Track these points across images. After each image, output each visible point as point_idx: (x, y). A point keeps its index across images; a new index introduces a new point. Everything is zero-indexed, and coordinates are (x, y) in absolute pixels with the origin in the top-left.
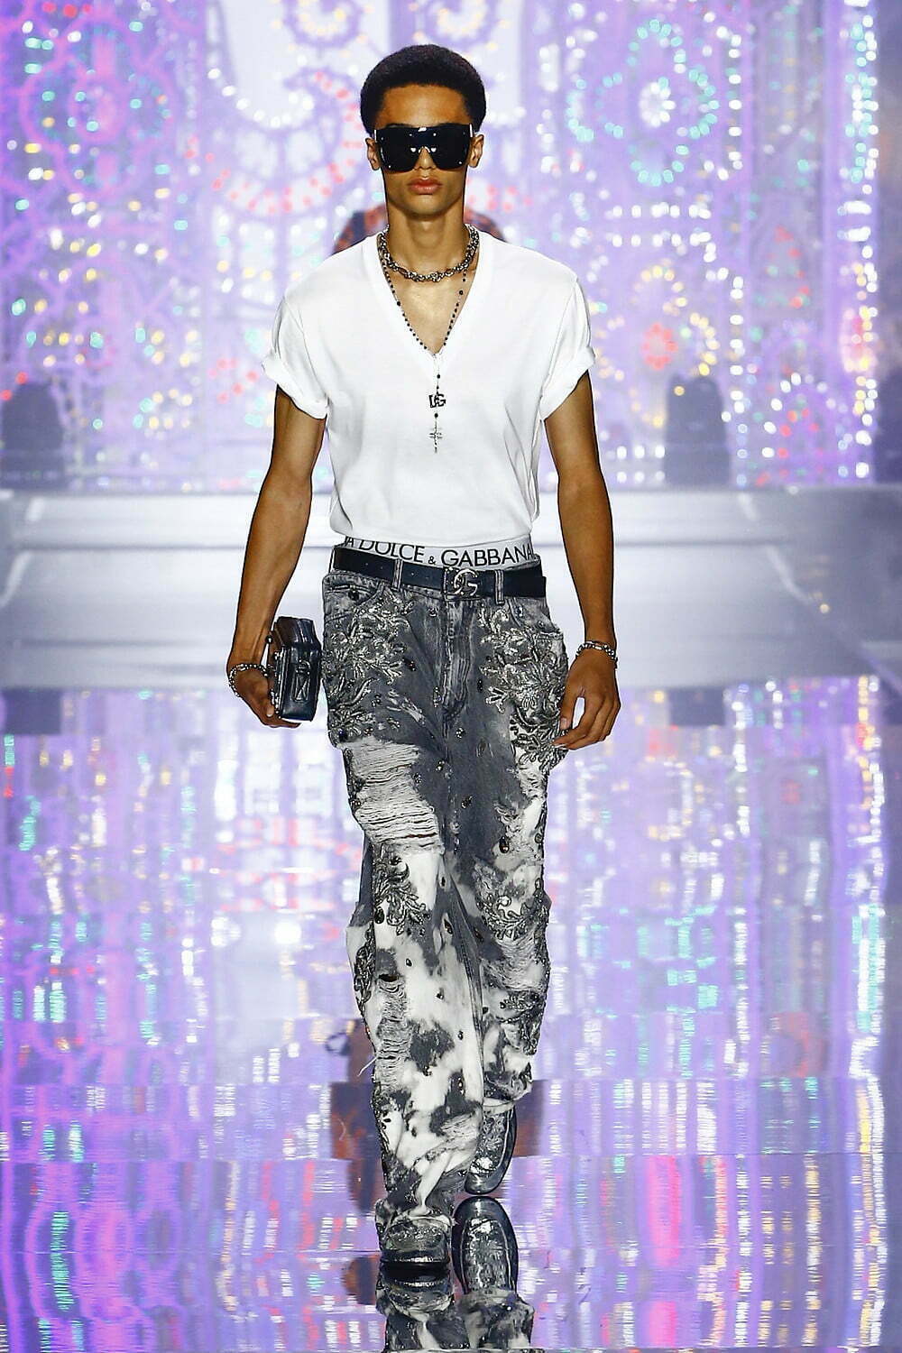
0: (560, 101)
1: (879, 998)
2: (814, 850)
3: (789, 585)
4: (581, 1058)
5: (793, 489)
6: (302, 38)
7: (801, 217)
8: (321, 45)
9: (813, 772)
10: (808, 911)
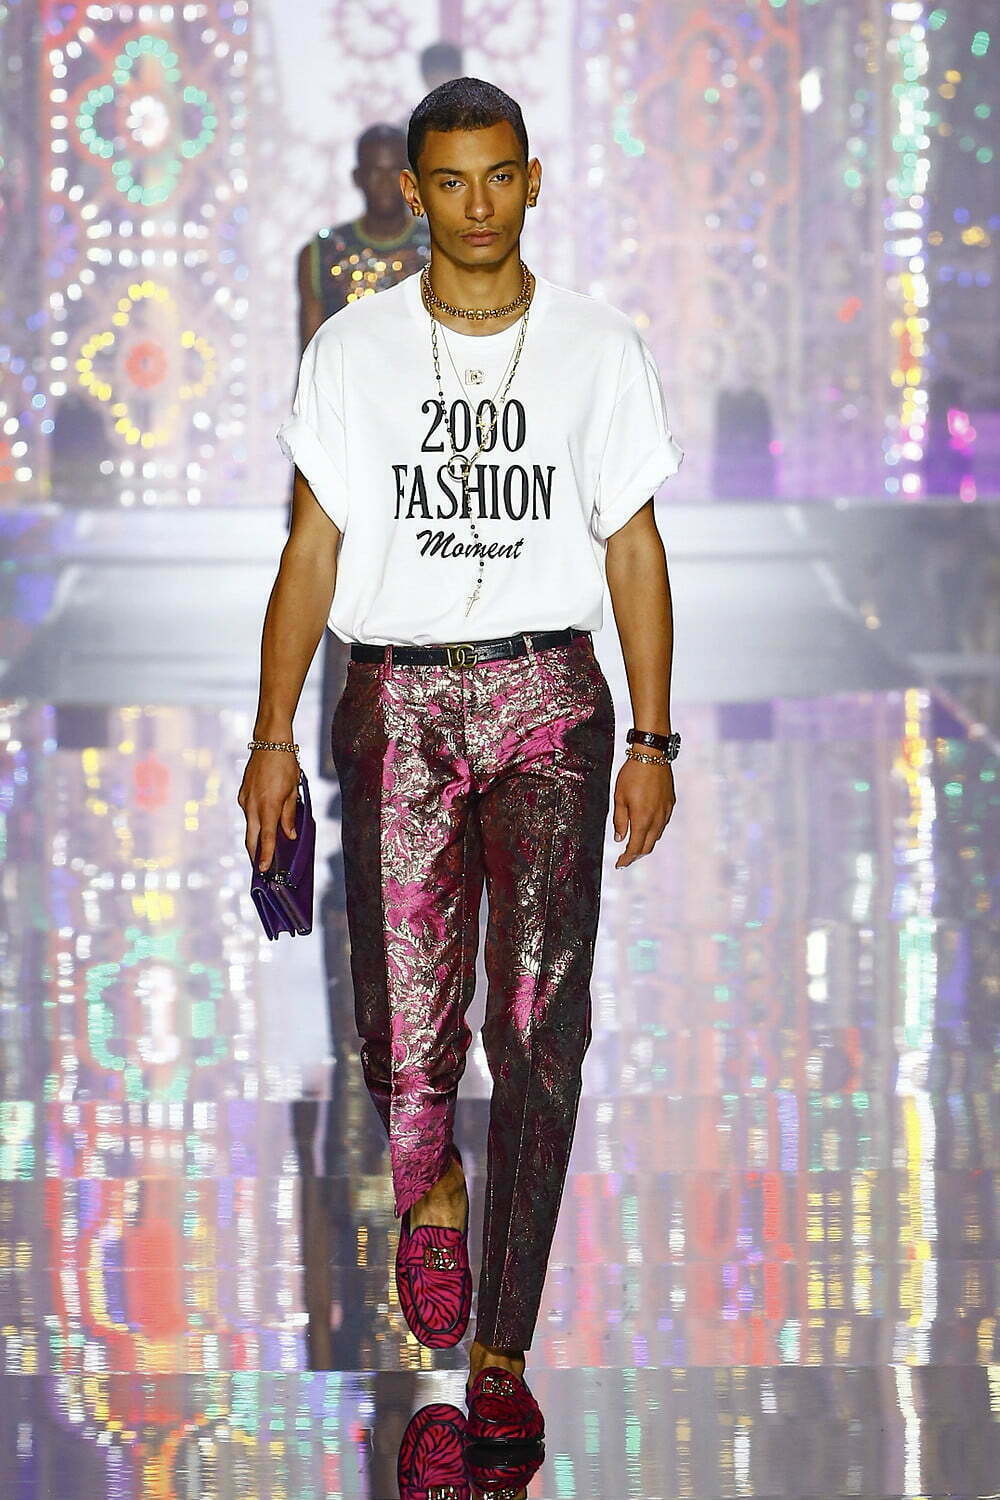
0: (606, 114)
1: (930, 1014)
2: (864, 865)
3: (837, 599)
4: (628, 1073)
5: (842, 503)
6: (350, 51)
7: (849, 232)
8: (369, 58)
9: (861, 787)
10: (857, 926)
